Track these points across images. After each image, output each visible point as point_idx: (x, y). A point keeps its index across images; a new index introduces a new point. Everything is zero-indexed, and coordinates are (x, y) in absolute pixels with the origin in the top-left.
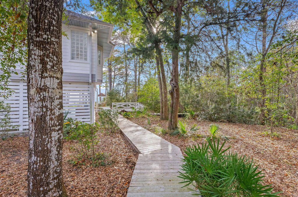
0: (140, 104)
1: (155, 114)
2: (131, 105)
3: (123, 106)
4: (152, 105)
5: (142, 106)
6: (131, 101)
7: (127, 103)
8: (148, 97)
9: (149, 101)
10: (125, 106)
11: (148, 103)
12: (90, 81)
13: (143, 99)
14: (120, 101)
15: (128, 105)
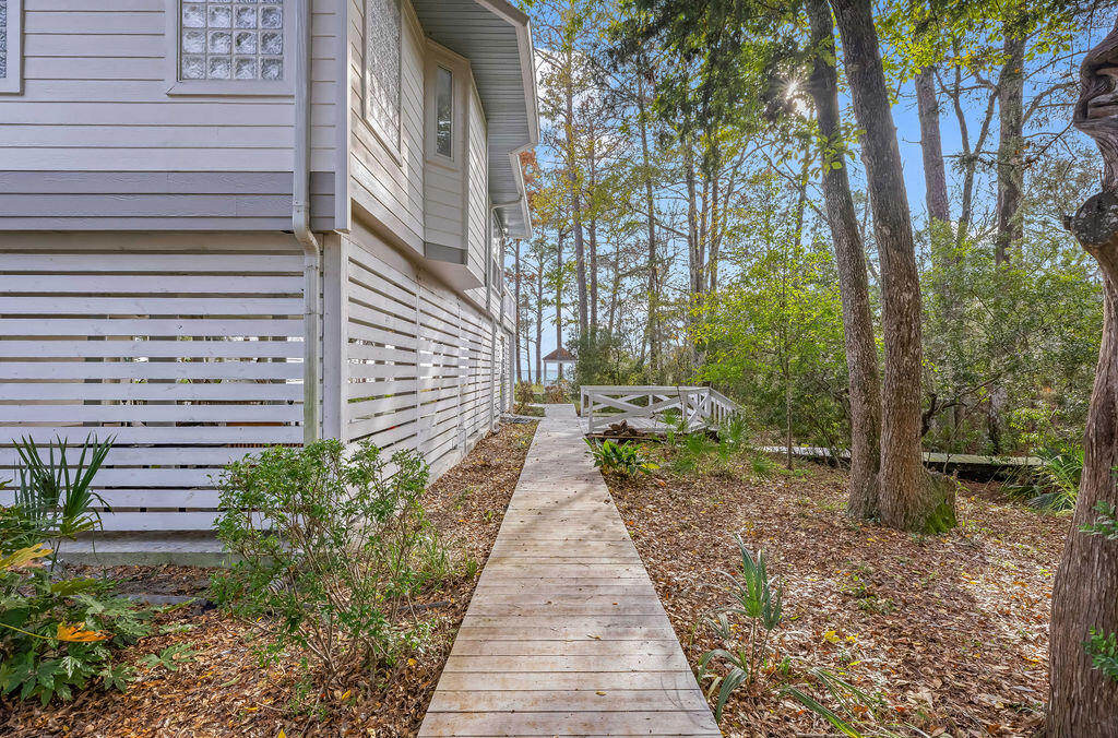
0: (711, 393)
1: (803, 450)
2: (666, 399)
3: (629, 402)
4: (782, 404)
5: (726, 406)
6: (670, 378)
7: (652, 389)
8: (756, 351)
9: (760, 379)
10: (643, 402)
11: (755, 390)
12: (299, 220)
13: (724, 365)
14: (624, 380)
15: (656, 400)
